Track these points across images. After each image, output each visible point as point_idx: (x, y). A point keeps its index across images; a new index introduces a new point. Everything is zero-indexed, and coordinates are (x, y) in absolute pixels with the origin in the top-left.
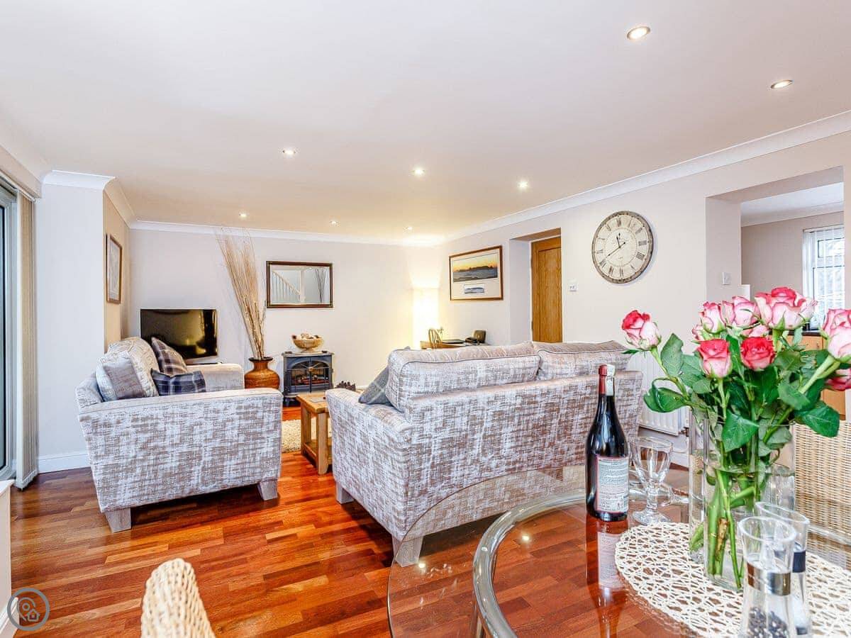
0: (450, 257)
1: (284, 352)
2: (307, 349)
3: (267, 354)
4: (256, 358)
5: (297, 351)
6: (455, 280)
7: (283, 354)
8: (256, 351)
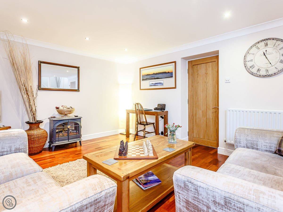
0: (140, 69)
1: (50, 117)
2: (66, 115)
3: (38, 118)
4: (31, 121)
5: (58, 117)
6: (143, 80)
7: (49, 118)
8: (31, 117)
